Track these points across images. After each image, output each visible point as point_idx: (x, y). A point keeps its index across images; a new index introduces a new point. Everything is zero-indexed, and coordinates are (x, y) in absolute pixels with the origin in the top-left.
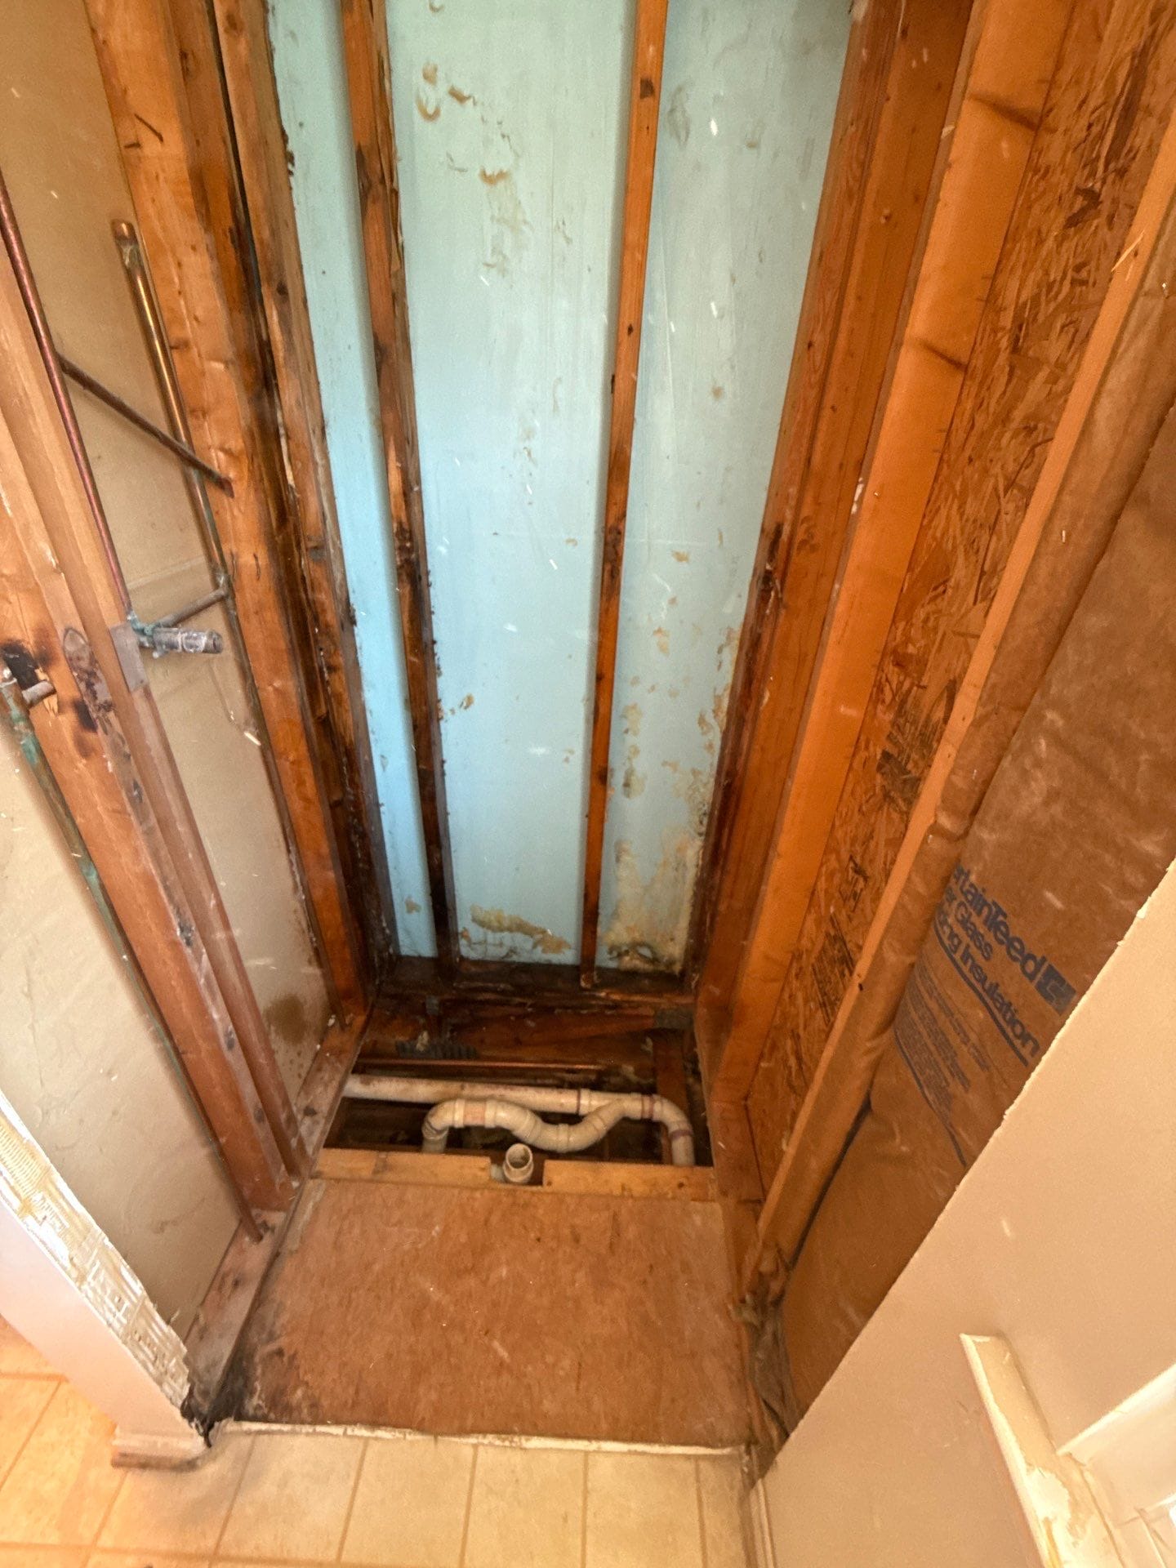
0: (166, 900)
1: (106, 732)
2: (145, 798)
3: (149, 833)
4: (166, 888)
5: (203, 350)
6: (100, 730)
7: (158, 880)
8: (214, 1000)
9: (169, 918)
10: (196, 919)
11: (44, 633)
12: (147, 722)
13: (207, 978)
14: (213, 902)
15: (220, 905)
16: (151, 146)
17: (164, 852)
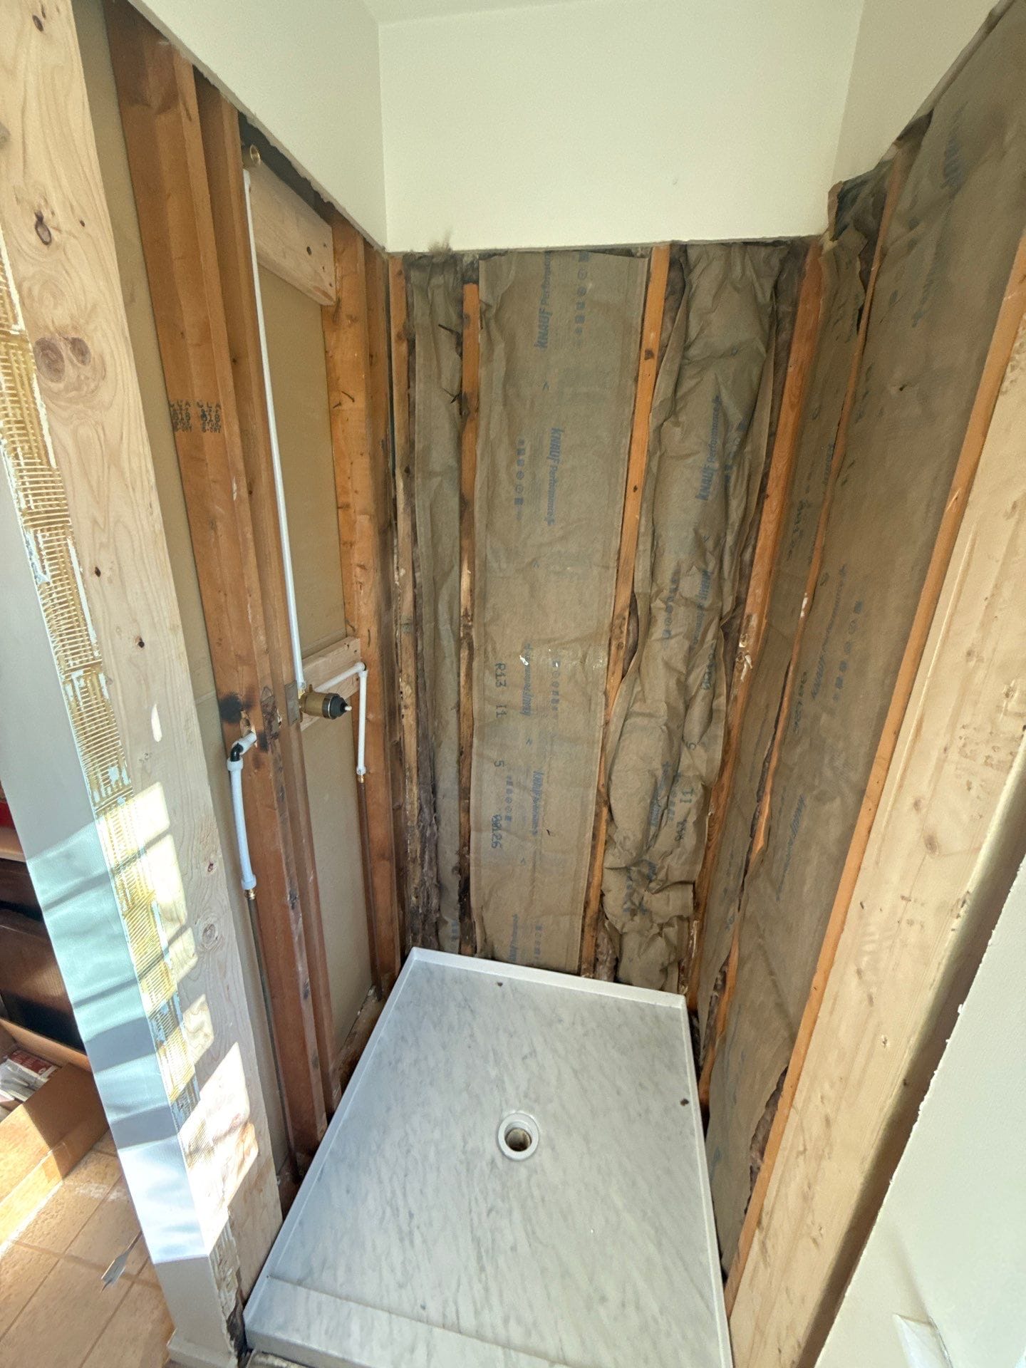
0: (285, 873)
1: (272, 752)
2: (286, 799)
3: (283, 822)
4: (287, 864)
5: (358, 509)
6: (270, 752)
7: (283, 857)
8: (301, 955)
9: (285, 886)
10: (300, 890)
11: (251, 690)
12: (295, 745)
13: (300, 937)
14: (312, 878)
15: (315, 879)
16: (347, 405)
17: (290, 837)
